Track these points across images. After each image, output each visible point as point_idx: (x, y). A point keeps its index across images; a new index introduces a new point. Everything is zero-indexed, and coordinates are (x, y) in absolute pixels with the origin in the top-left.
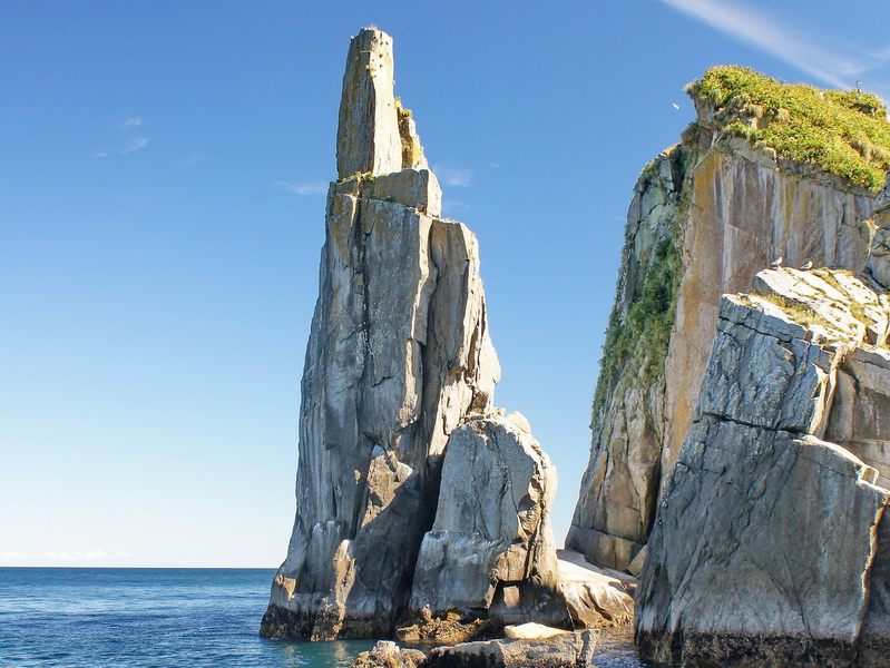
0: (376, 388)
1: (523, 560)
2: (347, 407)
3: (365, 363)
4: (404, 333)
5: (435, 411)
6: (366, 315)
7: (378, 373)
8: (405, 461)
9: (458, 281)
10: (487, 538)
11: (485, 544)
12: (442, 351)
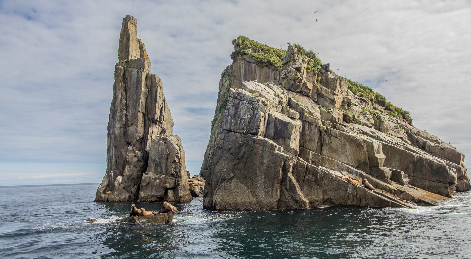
0: (129, 128)
1: (174, 181)
2: (120, 134)
3: (126, 120)
4: (137, 110)
5: (148, 134)
6: (126, 104)
7: (129, 123)
8: (139, 150)
9: (154, 93)
10: (163, 174)
11: (162, 176)
12: (150, 115)
